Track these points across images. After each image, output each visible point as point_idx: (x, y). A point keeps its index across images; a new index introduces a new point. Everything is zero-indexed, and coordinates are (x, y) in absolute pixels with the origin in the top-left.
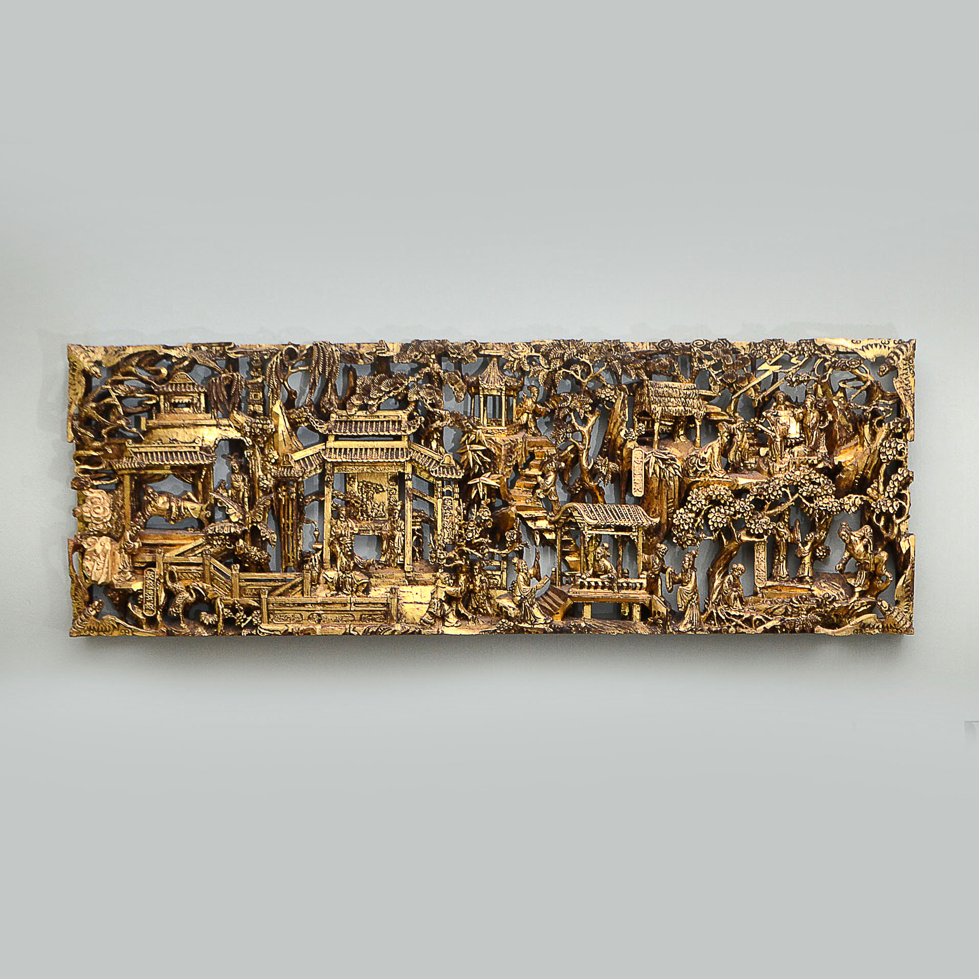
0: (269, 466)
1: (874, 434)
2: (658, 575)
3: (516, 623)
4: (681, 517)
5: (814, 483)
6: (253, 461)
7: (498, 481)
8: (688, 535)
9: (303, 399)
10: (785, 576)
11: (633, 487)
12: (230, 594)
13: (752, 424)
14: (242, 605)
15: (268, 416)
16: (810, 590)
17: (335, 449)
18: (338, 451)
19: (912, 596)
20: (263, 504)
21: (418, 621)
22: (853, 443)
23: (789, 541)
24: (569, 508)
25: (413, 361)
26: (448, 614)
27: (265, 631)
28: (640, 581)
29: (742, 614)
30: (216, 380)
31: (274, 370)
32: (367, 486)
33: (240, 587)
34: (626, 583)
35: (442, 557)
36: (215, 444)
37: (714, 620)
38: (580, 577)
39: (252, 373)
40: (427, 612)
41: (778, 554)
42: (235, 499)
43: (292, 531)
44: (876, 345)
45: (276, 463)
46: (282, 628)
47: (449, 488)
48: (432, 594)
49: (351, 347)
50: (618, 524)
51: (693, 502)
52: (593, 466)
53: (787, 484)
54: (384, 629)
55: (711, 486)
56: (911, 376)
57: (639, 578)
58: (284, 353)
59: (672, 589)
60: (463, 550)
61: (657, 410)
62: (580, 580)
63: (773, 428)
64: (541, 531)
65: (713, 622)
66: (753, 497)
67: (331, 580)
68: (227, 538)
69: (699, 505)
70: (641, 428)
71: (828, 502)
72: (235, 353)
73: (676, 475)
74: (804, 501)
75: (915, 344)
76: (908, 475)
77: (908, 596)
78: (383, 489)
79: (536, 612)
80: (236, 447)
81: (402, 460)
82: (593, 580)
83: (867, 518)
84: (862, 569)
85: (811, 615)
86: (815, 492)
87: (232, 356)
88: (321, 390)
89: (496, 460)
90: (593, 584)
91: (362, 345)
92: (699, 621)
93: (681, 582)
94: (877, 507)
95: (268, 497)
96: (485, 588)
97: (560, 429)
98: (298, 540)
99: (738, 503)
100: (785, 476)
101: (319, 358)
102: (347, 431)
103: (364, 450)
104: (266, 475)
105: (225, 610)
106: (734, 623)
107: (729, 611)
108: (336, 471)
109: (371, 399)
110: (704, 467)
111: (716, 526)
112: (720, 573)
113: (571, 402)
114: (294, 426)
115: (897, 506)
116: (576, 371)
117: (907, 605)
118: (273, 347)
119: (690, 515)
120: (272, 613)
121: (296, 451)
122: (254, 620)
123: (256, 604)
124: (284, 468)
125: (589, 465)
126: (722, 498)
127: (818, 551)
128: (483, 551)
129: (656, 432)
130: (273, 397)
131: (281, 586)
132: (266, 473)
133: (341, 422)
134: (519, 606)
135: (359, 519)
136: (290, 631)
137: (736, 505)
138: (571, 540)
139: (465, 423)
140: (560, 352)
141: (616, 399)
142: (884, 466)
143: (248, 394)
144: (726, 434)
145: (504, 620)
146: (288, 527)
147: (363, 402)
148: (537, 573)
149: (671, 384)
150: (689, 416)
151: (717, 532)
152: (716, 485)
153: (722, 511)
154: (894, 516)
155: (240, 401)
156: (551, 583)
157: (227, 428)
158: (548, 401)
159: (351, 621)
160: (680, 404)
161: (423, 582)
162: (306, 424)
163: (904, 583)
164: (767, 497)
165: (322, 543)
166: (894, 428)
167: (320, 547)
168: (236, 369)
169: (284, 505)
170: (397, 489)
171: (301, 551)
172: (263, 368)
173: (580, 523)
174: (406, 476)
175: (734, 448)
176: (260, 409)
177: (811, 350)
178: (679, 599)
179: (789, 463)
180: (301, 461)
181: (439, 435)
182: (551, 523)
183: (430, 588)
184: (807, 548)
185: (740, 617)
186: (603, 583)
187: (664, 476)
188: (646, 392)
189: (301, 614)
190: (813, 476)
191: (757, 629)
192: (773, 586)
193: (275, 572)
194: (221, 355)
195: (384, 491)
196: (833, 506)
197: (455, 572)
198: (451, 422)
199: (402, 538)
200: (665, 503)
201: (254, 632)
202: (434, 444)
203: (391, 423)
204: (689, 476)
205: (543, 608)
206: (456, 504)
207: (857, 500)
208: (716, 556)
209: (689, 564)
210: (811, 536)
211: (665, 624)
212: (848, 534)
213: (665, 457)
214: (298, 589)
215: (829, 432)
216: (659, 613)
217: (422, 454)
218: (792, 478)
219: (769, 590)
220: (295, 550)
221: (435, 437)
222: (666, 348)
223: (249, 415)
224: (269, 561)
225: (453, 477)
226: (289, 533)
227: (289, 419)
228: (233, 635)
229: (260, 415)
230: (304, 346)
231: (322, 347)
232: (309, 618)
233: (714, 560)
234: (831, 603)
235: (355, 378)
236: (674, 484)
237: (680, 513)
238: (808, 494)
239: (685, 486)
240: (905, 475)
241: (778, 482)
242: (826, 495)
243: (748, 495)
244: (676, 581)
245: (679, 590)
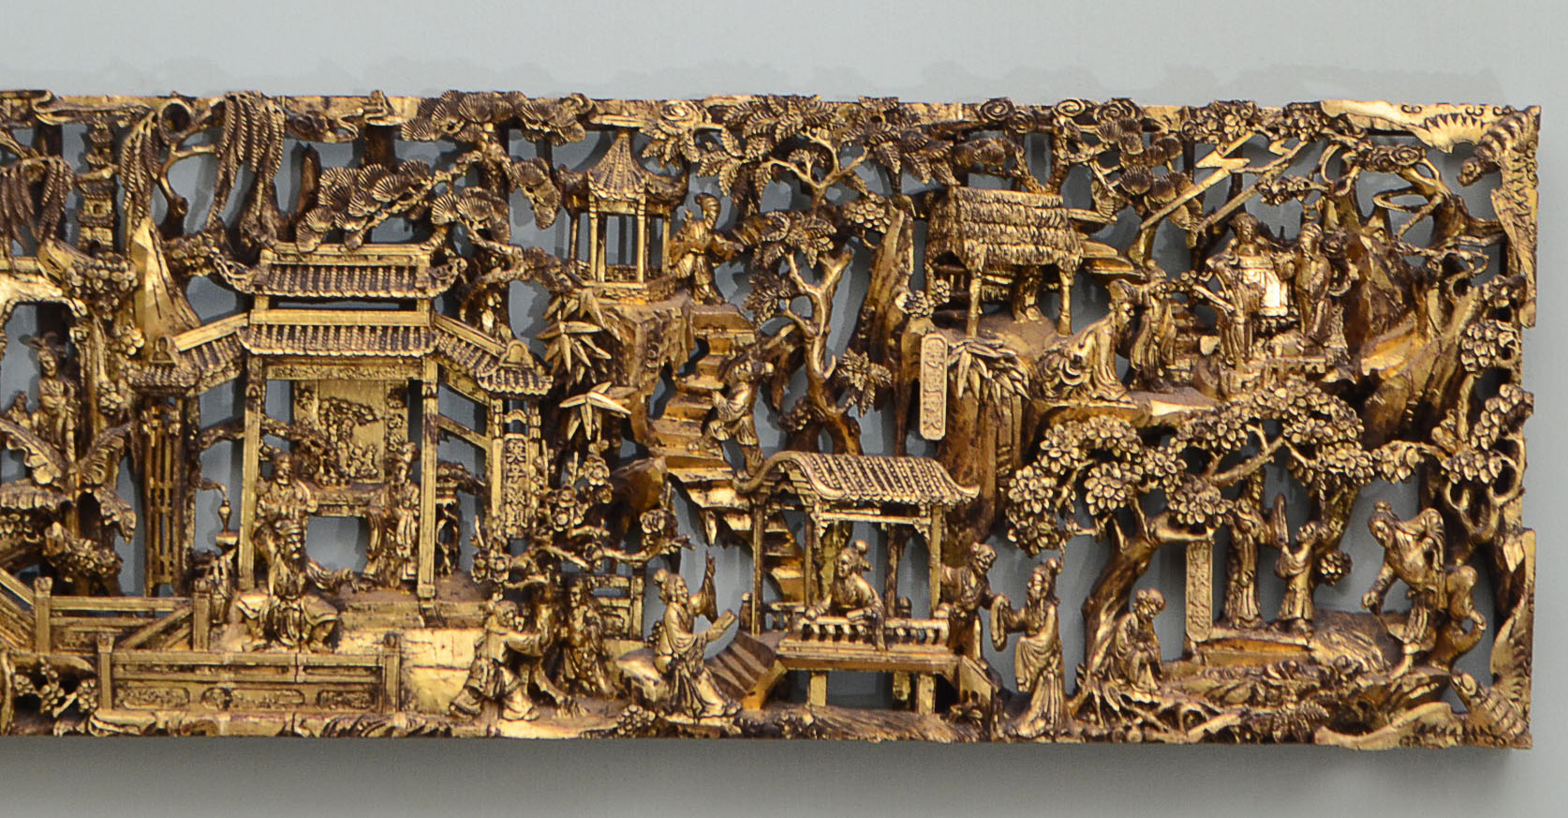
0: (123, 362)
1: (1448, 310)
2: (975, 612)
3: (662, 714)
4: (1027, 485)
5: (1317, 415)
6: (88, 351)
7: (627, 401)
8: (1042, 525)
9: (200, 218)
10: (1252, 617)
11: (923, 417)
12: (29, 643)
13: (1185, 283)
14: (56, 668)
15: (123, 252)
16: (1305, 648)
17: (270, 327)
18: (275, 330)
19: (1529, 664)
20: (108, 446)
21: (444, 706)
22: (1402, 328)
23: (1262, 541)
24: (781, 462)
25: (445, 137)
26: (510, 692)
27: (105, 727)
28: (935, 624)
29: (1156, 700)
30: (9, 172)
31: (137, 151)
32: (339, 409)
33: (53, 628)
34: (905, 629)
35: (501, 566)
36: (5, 312)
37: (1095, 712)
38: (803, 615)
39: (91, 159)
40: (465, 687)
41: (1236, 568)
42: (47, 434)
43: (170, 505)
44: (1455, 117)
45: (139, 356)
46: (141, 719)
47: (520, 416)
48: (477, 648)
49: (310, 105)
50: (887, 499)
51: (1053, 454)
52: (835, 372)
53: (1257, 416)
54: (369, 724)
55: (1092, 420)
56: (1530, 184)
57: (932, 617)
58: (160, 115)
59: (1004, 644)
60: (547, 554)
61: (978, 250)
62: (804, 621)
63: (1230, 294)
64: (720, 514)
65: (1093, 717)
66: (1185, 445)
67: (252, 616)
68: (27, 518)
69: (1066, 461)
70: (940, 290)
71: (1347, 458)
72: (55, 114)
73: (1017, 393)
74: (1295, 453)
75: (1538, 117)
76: (1522, 402)
77: (1520, 665)
78: (374, 415)
79: (705, 689)
80: (52, 319)
81: (416, 354)
82: (831, 622)
83: (1433, 494)
84: (1420, 604)
85: (1309, 705)
86: (1319, 436)
87: (47, 119)
88: (242, 196)
89: (622, 354)
90: (831, 630)
91: (334, 101)
92: (1064, 715)
93: (1024, 628)
94: (1453, 470)
95: (119, 431)
96: (593, 636)
97: (764, 289)
98: (183, 527)
99: (1150, 456)
100: (1255, 400)
101: (237, 128)
102: (297, 288)
103: (332, 331)
104: (116, 383)
105: (18, 678)
106: (1139, 721)
107: (1128, 694)
108: (270, 375)
109: (350, 218)
110: (1078, 376)
111: (1101, 505)
112: (1110, 608)
113: (789, 231)
114: (180, 275)
115: (1496, 467)
116: (801, 165)
117: (1518, 684)
118: (137, 103)
119: (1046, 482)
120: (121, 687)
121: (183, 331)
122: (81, 701)
123: (86, 666)
124: (157, 366)
125: (826, 369)
126: (1116, 446)
127: (1325, 564)
128: (589, 555)
129: (974, 298)
130: (134, 212)
131: (143, 627)
132: (115, 377)
133: (284, 268)
134: (668, 676)
135: (321, 481)
136: (161, 726)
137: (1146, 460)
138: (784, 534)
139: (557, 274)
140: (768, 121)
141: (887, 227)
142: (1470, 381)
143: (80, 203)
144: (1127, 306)
145: (633, 708)
146: (162, 496)
147: (334, 224)
148: (709, 605)
149: (1007, 194)
150: (1047, 266)
151: (1105, 520)
152: (1103, 417)
153: (1117, 473)
154: (1491, 491)
155: (63, 219)
156: (740, 627)
157: (33, 278)
158: (739, 228)
159: (298, 705)
160: (1028, 240)
161: (456, 622)
162: (207, 272)
163: (1511, 635)
164: (1214, 444)
165: (236, 532)
166: (1491, 299)
167: (231, 540)
168: (56, 149)
169: (154, 449)
170: (406, 416)
171: (190, 549)
172: (115, 147)
173: (805, 497)
174: (424, 388)
175: (1143, 337)
176: (106, 237)
177: (1313, 126)
178: (1020, 666)
179: (1263, 371)
180: (194, 352)
181: (499, 299)
182: (741, 494)
183: (473, 636)
184: (1301, 556)
185: (1152, 706)
186: (853, 627)
187: (990, 396)
188: (954, 211)
189: (186, 690)
190: (1314, 401)
191: (1190, 733)
192: (1225, 639)
193: (133, 595)
194: (24, 118)
195: (375, 420)
196: (1357, 465)
197: (527, 599)
198: (526, 272)
199: (414, 525)
200: (992, 455)
201: (81, 728)
202: (488, 320)
203: (393, 271)
204: (1043, 395)
205: (719, 682)
206: (533, 450)
207: (1410, 453)
208: (1102, 572)
209: (1043, 589)
210: (1309, 530)
211: (987, 722)
212: (1390, 527)
213: (993, 354)
214: (183, 632)
215: (1351, 304)
216: (975, 695)
217: (460, 341)
218: (1269, 404)
219: (1218, 647)
220: (176, 549)
221: (491, 302)
222: (998, 118)
223: (82, 250)
224: (118, 571)
225: (528, 392)
226: (165, 509)
227: (169, 260)
228: (34, 734)
229: (104, 250)
230: (206, 102)
231: (244, 104)
232: (204, 697)
233: (1096, 582)
234: (1351, 677)
235: (318, 172)
236: (1012, 414)
237: (1023, 477)
238: (1305, 439)
239: (1036, 418)
240: (1515, 401)
241: (1238, 412)
242: (1342, 442)
243: (1174, 440)
244: (1013, 625)
245: (1019, 646)
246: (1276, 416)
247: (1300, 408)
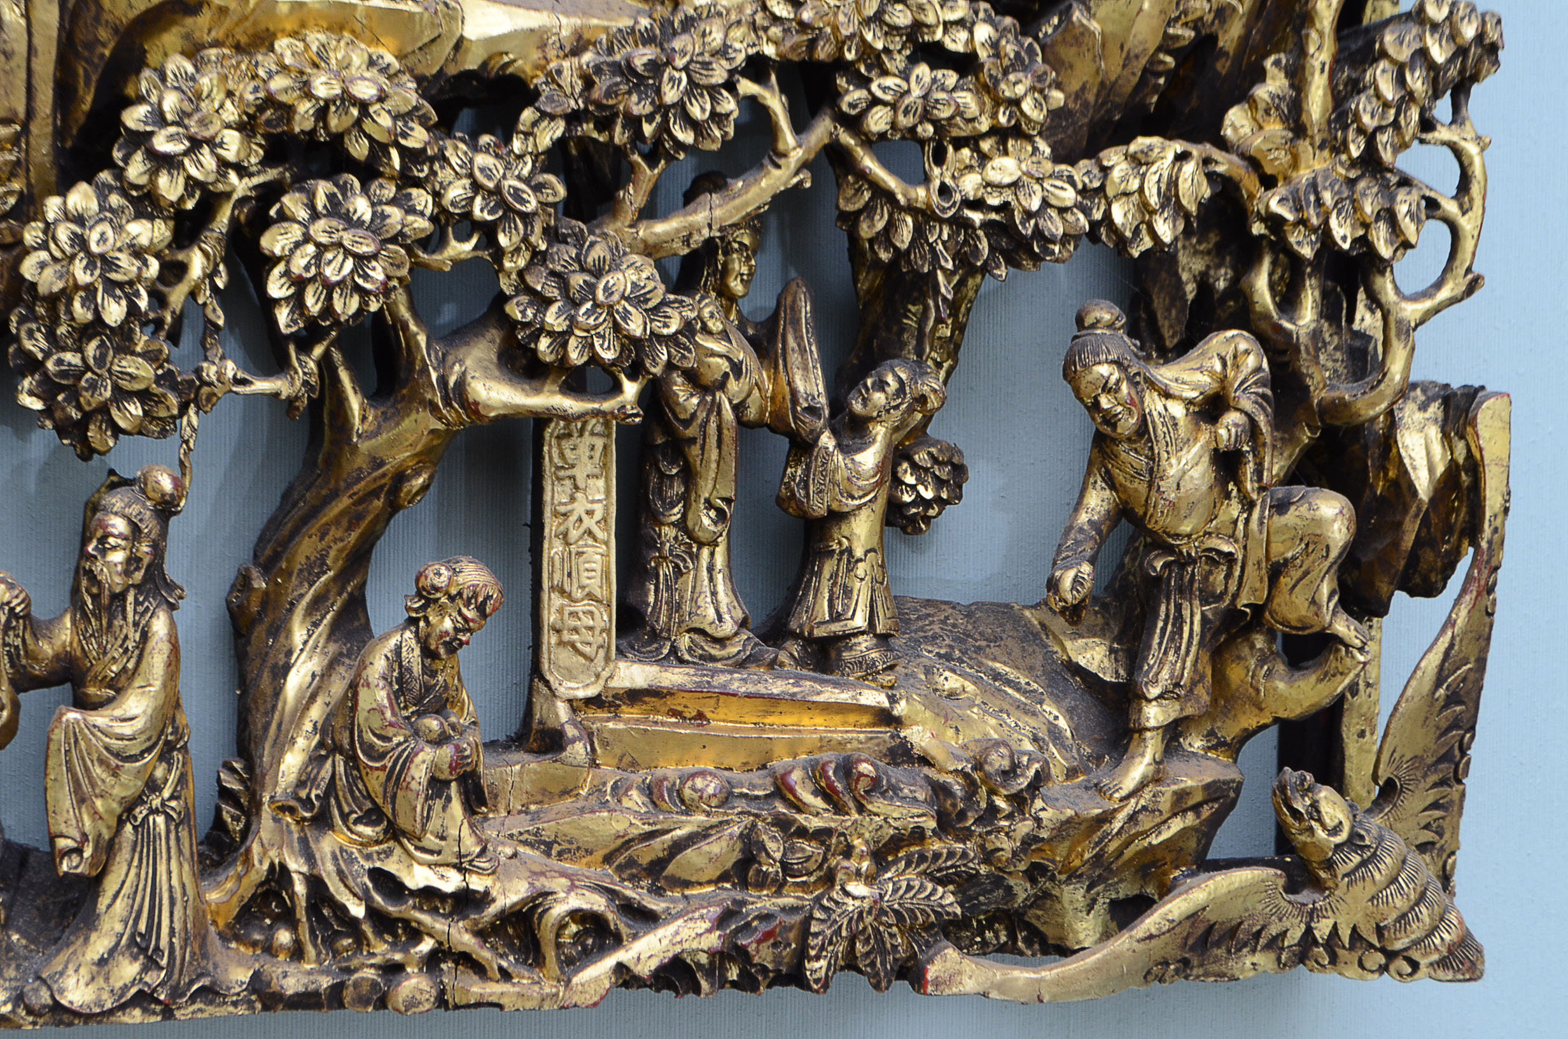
4: (80, 242)
5: (937, 56)
8: (127, 365)
10: (728, 627)
16: (885, 717)
19: (1466, 748)
23: (752, 413)
29: (477, 883)
41: (678, 488)
51: (162, 144)
53: (770, 50)
55: (282, 44)
59: (10, 730)
65: (284, 937)
66: (558, 129)
69: (203, 167)
71: (1014, 180)
74: (869, 163)
76: (1478, 35)
77: (1446, 757)
83: (1190, 290)
86: (944, 113)
92: (196, 935)
93: (72, 677)
94: (1302, 222)
99: (458, 161)
106: (426, 946)
107: (391, 866)
111: (312, 304)
112: (318, 603)
117: (1435, 806)
119: (144, 231)
126: (358, 125)
137: (444, 175)
151: (318, 351)
152: (316, 38)
153: (361, 207)
163: (1440, 678)
164: (648, 129)
178: (62, 799)
184: (869, 458)
191: (576, 978)
192: (654, 693)
196: (1045, 203)
207: (1189, 168)
208: (288, 499)
209: (133, 561)
210: (892, 385)
212: (1134, 382)
218: (806, 15)
219: (630, 713)
233: (274, 523)
234: (1020, 801)
237: (67, 216)
238: (904, 121)
239: (103, 34)
240: (1469, 31)
241: (716, 37)
242: (1001, 135)
243: (528, 115)
244: (37, 670)
245: (58, 735)
246: (823, 52)
247: (893, 30)
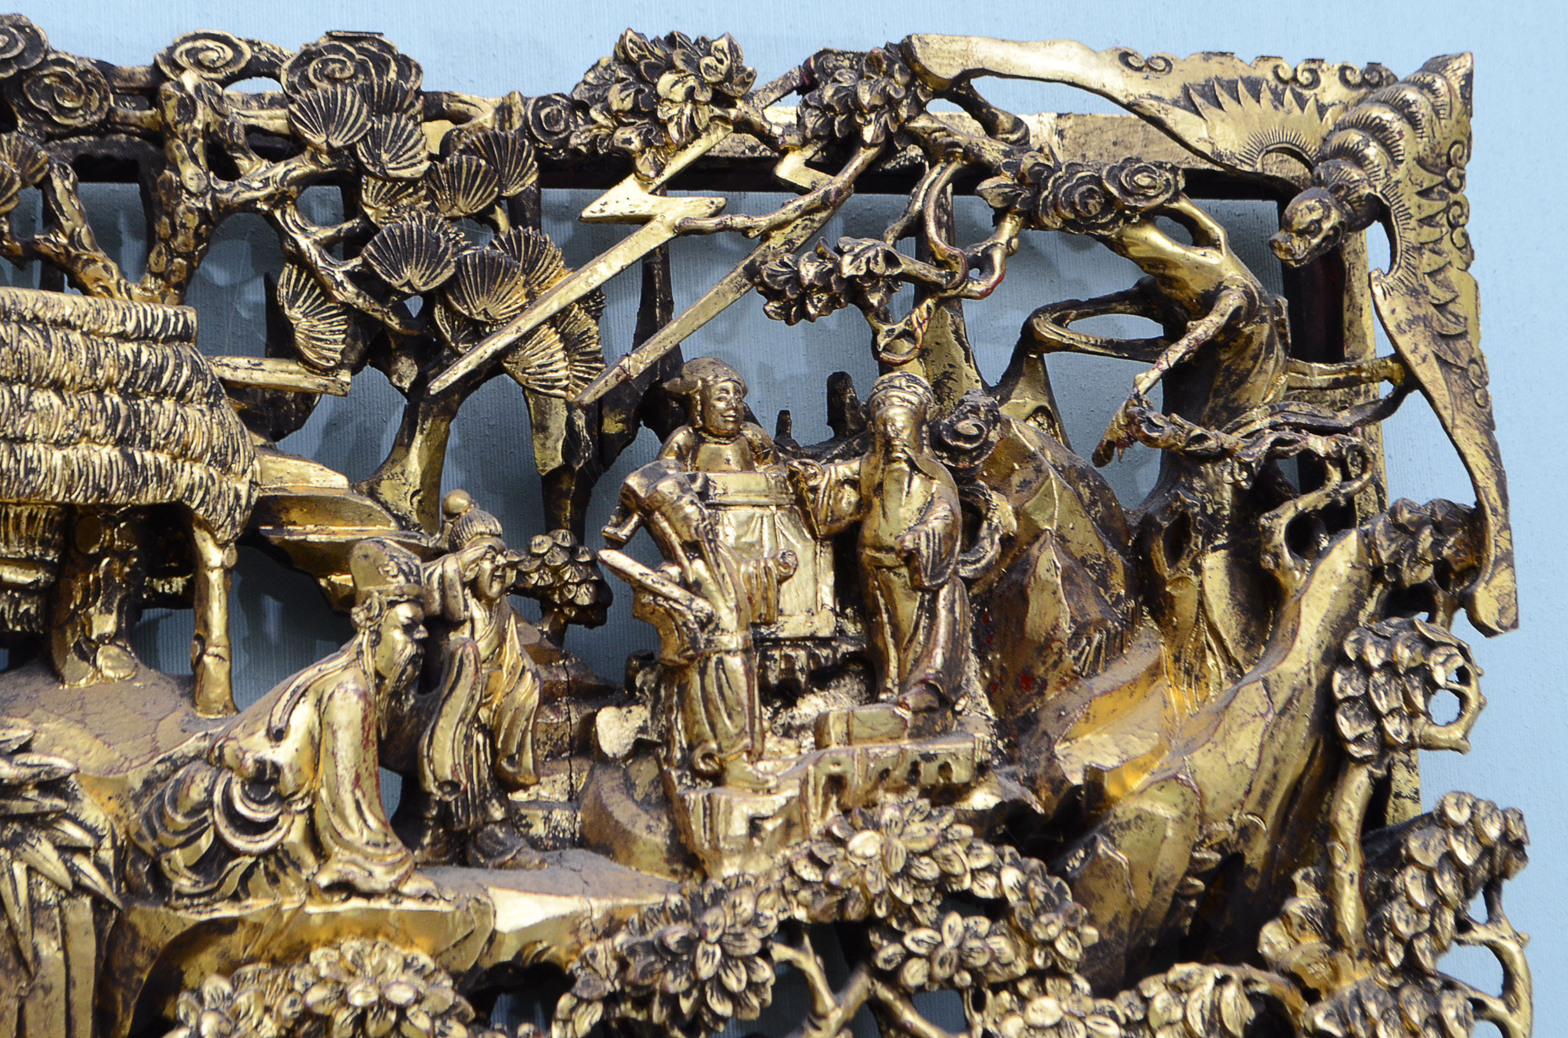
1: (1266, 597)
5: (967, 903)
22: (1136, 661)
44: (1253, 87)
53: (800, 914)
55: (318, 956)
56: (1456, 259)
63: (697, 570)
66: (596, 1013)
73: (79, 890)
74: (909, 1016)
75: (1469, 77)
76: (1505, 835)
86: (980, 961)
100: (790, 869)
110: (271, 824)
144: (404, 612)
149: (30, 299)
150: (156, 508)
152: (350, 946)
160: (99, 430)
164: (686, 1005)
175: (458, 703)
179: (804, 783)
190: (957, 862)
207: (1230, 992)
218: (834, 877)
236: (66, 954)
238: (941, 973)
239: (140, 959)
240: (1493, 831)
241: (747, 907)
242: (1038, 976)
243: (565, 1002)
246: (854, 912)
247: (921, 883)
